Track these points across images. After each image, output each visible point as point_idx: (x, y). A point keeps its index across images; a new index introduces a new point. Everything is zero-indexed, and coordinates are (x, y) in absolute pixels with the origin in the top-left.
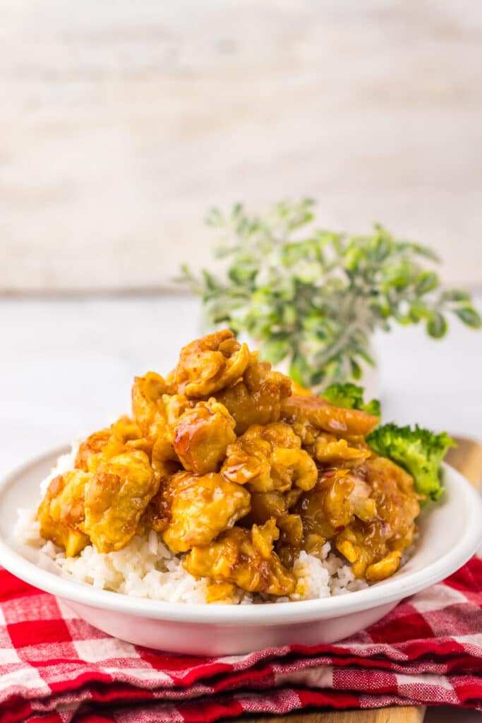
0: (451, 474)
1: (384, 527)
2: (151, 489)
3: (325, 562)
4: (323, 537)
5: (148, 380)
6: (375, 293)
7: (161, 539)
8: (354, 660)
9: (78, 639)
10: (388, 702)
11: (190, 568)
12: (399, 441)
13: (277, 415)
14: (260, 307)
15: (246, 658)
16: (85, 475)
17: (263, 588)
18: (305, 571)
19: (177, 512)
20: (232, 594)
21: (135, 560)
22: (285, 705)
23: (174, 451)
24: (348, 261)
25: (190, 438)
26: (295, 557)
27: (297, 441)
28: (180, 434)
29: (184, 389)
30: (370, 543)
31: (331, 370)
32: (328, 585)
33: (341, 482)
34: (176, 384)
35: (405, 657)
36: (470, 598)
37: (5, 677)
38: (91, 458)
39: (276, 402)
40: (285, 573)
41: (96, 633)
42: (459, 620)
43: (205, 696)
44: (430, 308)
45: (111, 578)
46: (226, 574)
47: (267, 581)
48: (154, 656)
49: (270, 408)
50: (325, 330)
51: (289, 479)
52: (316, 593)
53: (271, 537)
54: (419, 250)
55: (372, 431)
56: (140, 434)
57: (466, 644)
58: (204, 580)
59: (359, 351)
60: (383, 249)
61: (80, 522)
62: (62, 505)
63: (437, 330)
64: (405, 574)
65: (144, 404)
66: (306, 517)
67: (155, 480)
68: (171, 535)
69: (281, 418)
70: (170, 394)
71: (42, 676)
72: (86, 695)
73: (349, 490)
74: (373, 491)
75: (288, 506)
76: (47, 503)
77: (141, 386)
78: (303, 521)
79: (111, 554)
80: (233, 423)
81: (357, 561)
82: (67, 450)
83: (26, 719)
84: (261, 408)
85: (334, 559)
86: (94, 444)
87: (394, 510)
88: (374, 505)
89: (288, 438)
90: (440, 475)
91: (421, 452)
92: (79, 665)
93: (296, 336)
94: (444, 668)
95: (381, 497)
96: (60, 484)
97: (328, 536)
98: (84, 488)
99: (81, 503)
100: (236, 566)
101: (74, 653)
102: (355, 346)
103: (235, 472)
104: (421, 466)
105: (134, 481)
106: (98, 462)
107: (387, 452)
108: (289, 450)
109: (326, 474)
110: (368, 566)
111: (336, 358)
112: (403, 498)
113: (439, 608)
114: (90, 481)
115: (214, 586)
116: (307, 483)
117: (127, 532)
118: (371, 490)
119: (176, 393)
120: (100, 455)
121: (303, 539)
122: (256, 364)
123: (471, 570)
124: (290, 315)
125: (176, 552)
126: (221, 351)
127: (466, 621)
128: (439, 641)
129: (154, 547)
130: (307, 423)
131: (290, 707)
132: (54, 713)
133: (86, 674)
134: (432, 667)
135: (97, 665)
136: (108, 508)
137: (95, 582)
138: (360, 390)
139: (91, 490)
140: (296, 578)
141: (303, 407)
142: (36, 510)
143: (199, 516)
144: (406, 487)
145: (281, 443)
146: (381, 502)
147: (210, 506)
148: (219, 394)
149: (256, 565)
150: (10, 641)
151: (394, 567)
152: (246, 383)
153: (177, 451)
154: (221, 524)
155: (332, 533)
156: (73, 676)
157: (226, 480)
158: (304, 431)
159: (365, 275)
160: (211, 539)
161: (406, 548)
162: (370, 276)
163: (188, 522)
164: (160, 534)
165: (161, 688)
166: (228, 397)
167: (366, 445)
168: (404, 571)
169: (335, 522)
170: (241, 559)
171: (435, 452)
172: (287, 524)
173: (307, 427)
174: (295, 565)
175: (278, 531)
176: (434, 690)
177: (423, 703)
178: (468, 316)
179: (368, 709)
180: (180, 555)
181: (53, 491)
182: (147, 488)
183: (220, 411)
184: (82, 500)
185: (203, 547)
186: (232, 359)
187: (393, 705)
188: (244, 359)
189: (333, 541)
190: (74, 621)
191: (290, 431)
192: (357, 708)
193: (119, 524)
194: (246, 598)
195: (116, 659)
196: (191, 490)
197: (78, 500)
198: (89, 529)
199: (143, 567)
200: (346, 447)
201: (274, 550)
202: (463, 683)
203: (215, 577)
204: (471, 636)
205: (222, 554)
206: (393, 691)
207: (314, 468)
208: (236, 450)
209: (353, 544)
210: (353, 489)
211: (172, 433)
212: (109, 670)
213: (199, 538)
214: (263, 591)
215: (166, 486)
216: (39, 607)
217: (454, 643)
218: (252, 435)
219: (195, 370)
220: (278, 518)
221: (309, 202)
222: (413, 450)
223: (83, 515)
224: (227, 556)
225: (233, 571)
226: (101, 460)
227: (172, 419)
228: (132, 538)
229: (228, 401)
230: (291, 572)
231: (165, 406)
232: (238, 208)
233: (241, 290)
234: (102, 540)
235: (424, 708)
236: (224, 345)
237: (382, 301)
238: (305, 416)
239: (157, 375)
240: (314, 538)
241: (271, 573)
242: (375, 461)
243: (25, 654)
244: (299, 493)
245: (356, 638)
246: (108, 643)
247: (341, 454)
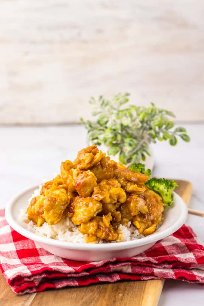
0: (177, 196)
1: (150, 216)
2: (67, 202)
3: (129, 229)
4: (128, 219)
5: (66, 163)
6: (151, 129)
7: (71, 220)
8: (138, 263)
9: (41, 256)
10: (151, 278)
11: (81, 230)
12: (157, 184)
13: (112, 176)
14: (108, 134)
15: (100, 262)
16: (44, 197)
17: (106, 238)
18: (122, 232)
19: (77, 211)
20: (95, 240)
21: (61, 228)
22: (114, 279)
23: (75, 188)
24: (141, 117)
25: (81, 184)
26: (118, 227)
27: (119, 185)
28: (77, 183)
29: (79, 166)
30: (145, 221)
31: (134, 157)
32: (130, 236)
33: (135, 200)
34: (76, 165)
35: (157, 262)
36: (181, 241)
37: (15, 269)
38: (46, 191)
39: (112, 171)
40: (114, 232)
41: (48, 253)
42: (177, 249)
43: (86, 276)
44: (170, 134)
45: (53, 234)
46: (93, 233)
47: (108, 235)
48: (68, 262)
49: (110, 173)
50: (132, 143)
51: (116, 199)
52: (125, 239)
53: (109, 220)
54: (167, 113)
55: (147, 181)
56: (63, 182)
57: (179, 258)
58: (86, 235)
59: (145, 151)
60: (154, 113)
61: (42, 214)
62: (36, 208)
63: (173, 142)
64: (157, 233)
65: (65, 172)
66: (122, 212)
67: (69, 199)
68: (74, 219)
69: (114, 177)
70: (74, 168)
71: (28, 269)
72: (44, 276)
73: (138, 203)
74: (147, 203)
75: (116, 208)
76: (30, 207)
77: (64, 165)
78: (121, 214)
79: (53, 226)
80: (96, 179)
81: (140, 228)
82: (37, 188)
83: (23, 283)
84: (107, 173)
85: (132, 227)
86: (47, 186)
87: (154, 210)
88: (147, 208)
89: (116, 184)
90: (172, 196)
91: (165, 188)
92: (42, 265)
93: (122, 145)
94: (171, 266)
95: (149, 205)
96: (35, 200)
97: (130, 219)
98: (43, 202)
99: (42, 207)
100: (97, 230)
101: (40, 260)
102: (143, 148)
103: (97, 196)
104: (165, 193)
105: (61, 200)
106: (48, 193)
107: (152, 189)
108: (116, 188)
109: (129, 197)
110: (144, 229)
111: (136, 153)
112: (158, 205)
113: (170, 245)
114: (45, 200)
115: (89, 237)
116: (123, 200)
117: (59, 218)
118: (145, 203)
119: (76, 168)
120: (49, 190)
121: (121, 220)
122: (105, 157)
123: (183, 231)
124: (119, 137)
125: (76, 225)
126: (92, 153)
127: (180, 249)
128: (169, 256)
129: (68, 223)
130: (123, 178)
131: (116, 280)
132: (33, 282)
133: (44, 268)
134: (166, 266)
135: (48, 265)
136: (51, 209)
137: (47, 235)
138: (144, 166)
139: (46, 203)
140: (118, 234)
141: (122, 173)
142: (27, 210)
143: (84, 212)
144: (159, 201)
145: (113, 186)
146: (150, 207)
147: (87, 209)
148: (91, 169)
149: (104, 230)
150: (17, 256)
151: (153, 230)
152: (101, 164)
153: (76, 189)
154: (92, 215)
155: (132, 218)
156: (39, 269)
157: (93, 199)
158: (122, 181)
159: (147, 122)
160: (88, 220)
161: (158, 223)
162: (149, 123)
163: (80, 214)
164: (70, 219)
165: (70, 273)
166: (95, 169)
167: (145, 186)
168: (158, 231)
169: (133, 214)
170: (99, 227)
171: (170, 188)
172: (115, 215)
173: (123, 180)
174: (118, 229)
175: (112, 217)
176: (167, 274)
177: (163, 278)
178: (185, 137)
179: (144, 280)
180: (77, 226)
181: (33, 203)
182: (65, 202)
183: (91, 175)
184: (43, 206)
185: (85, 223)
186: (96, 156)
187: (153, 279)
188: (100, 156)
189: (132, 221)
190: (40, 249)
191: (117, 182)
192: (140, 280)
193: (56, 215)
194: (100, 241)
195: (55, 263)
196: (81, 203)
197: (41, 206)
198: (45, 216)
199: (64, 230)
200: (137, 187)
201: (111, 224)
202: (177, 271)
203: (90, 234)
204: (181, 255)
205: (92, 226)
206: (152, 274)
207: (125, 195)
208: (97, 189)
209: (139, 222)
210: (139, 202)
211: (75, 182)
212: (52, 267)
213: (84, 220)
214: (106, 239)
215: (72, 201)
216: (28, 244)
217: (175, 257)
218: (103, 183)
219: (83, 160)
220: (112, 213)
221: (128, 94)
222: (162, 187)
223: (43, 212)
224: (94, 226)
225: (96, 232)
226: (49, 192)
227: (75, 178)
228: (60, 220)
229: (95, 171)
230: (117, 232)
231: (72, 173)
232: (101, 97)
233: (101, 128)
234: (50, 221)
235: (164, 280)
236: (93, 151)
237: (152, 132)
238: (122, 176)
239: (70, 161)
240: (125, 220)
241: (109, 232)
242: (148, 192)
243: (23, 261)
244: (119, 204)
245: (141, 255)
246: (52, 257)
247: (135, 190)
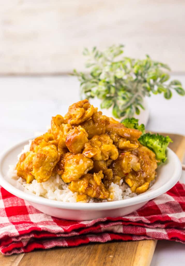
0: (171, 153)
1: (143, 173)
2: (57, 159)
3: (121, 186)
4: (120, 177)
5: (57, 118)
6: (145, 81)
7: (61, 178)
8: (130, 223)
9: (31, 214)
10: (143, 238)
11: (71, 188)
12: (151, 140)
13: (104, 131)
14: (102, 87)
15: (91, 222)
16: (34, 153)
17: (97, 196)
18: (113, 190)
19: (66, 168)
20: (86, 198)
21: (51, 185)
22: (105, 239)
23: (65, 144)
24: (135, 70)
25: (71, 141)
26: (110, 184)
27: (112, 141)
28: (68, 139)
29: (70, 122)
30: (138, 179)
31: (128, 111)
32: (122, 195)
33: (127, 157)
34: (67, 120)
35: (149, 222)
36: (175, 199)
37: (3, 228)
38: (35, 147)
39: (104, 127)
40: (106, 191)
41: (38, 211)
42: (171, 208)
43: (76, 236)
44: (165, 87)
45: (42, 192)
46: (84, 191)
47: (99, 194)
48: (58, 221)
49: (102, 129)
50: (125, 96)
51: (108, 156)
52: (117, 198)
53: (101, 178)
54: (162, 65)
55: (140, 137)
56: (54, 138)
57: (172, 217)
58: (76, 193)
59: (139, 104)
60: (148, 65)
61: (31, 171)
62: (25, 164)
63: (168, 96)
64: (151, 191)
65: (55, 127)
66: (114, 169)
67: (59, 156)
68: (64, 176)
69: (106, 132)
70: (65, 124)
71: (16, 228)
72: (32, 236)
73: (130, 160)
74: (140, 160)
75: (107, 166)
76: (20, 163)
77: (54, 120)
78: (113, 171)
79: (42, 183)
80: (87, 135)
81: (132, 186)
82: (27, 143)
83: (10, 244)
84: (98, 129)
85: (124, 185)
86: (37, 141)
87: (147, 167)
88: (140, 165)
89: (108, 141)
90: (166, 152)
91: (159, 144)
92: (30, 224)
93: (115, 98)
94: (164, 226)
95: (142, 162)
96: (24, 156)
97: (122, 176)
98: (33, 158)
99: (32, 164)
100: (88, 188)
101: (29, 219)
102: (137, 101)
103: (87, 153)
104: (159, 150)
105: (51, 156)
106: (38, 149)
107: (146, 145)
108: (108, 145)
109: (122, 154)
110: (137, 187)
111: (130, 107)
112: (151, 162)
113: (163, 203)
114: (35, 156)
115: (80, 195)
116: (115, 157)
117: (48, 175)
118: (138, 160)
119: (67, 123)
120: (39, 146)
121: (113, 178)
122: (97, 112)
123: (177, 188)
124: (113, 90)
125: (66, 183)
126: (83, 108)
127: (173, 208)
128: (162, 216)
129: (58, 181)
130: (115, 134)
131: (107, 240)
132: (20, 242)
133: (32, 228)
134: (159, 226)
135: (37, 224)
136: (41, 166)
137: (36, 193)
138: (137, 120)
139: (35, 160)
140: (110, 193)
141: (114, 128)
142: (16, 166)
143: (74, 170)
144: (152, 158)
145: (105, 142)
146: (142, 164)
147: (78, 166)
148: (82, 124)
149: (95, 188)
150: (6, 214)
151: (146, 188)
152: (93, 120)
153: (67, 145)
154: (82, 173)
155: (124, 175)
156: (27, 228)
157: (84, 156)
158: (114, 138)
159: (141, 75)
160: (78, 178)
161: (152, 181)
162: (143, 75)
163: (70, 172)
164: (60, 176)
165: (59, 233)
166: (86, 125)
167: (138, 142)
168: (151, 190)
169: (125, 172)
170: (89, 185)
171: (165, 144)
172: (107, 172)
173: (115, 136)
174: (109, 187)
175: (103, 175)
176: (160, 234)
177: (156, 239)
178: (180, 91)
179: (135, 241)
180: (67, 184)
181: (22, 159)
182: (55, 159)
183: (83, 131)
184: (32, 163)
185: (75, 181)
186: (88, 111)
187: (145, 239)
188: (92, 111)
189: (124, 179)
190: (30, 207)
191: (109, 138)
192: (131, 241)
193: (45, 172)
194: (91, 200)
195: (44, 221)
196: (71, 160)
197: (30, 163)
198: (34, 174)
199: (54, 188)
200: (130, 143)
201: (102, 182)
202: (170, 232)
203: (80, 192)
204: (174, 214)
205: (82, 184)
206: (145, 234)
207: (117, 152)
208: (88, 145)
209: (131, 180)
210: (131, 160)
211: (65, 138)
212: (41, 226)
213: (74, 178)
214: (98, 197)
215: (63, 158)
216: (17, 201)
217: (168, 217)
218: (95, 139)
219: (74, 115)
220: (104, 171)
221: (122, 46)
222: (155, 143)
223: (32, 168)
224: (84, 185)
225: (86, 190)
226: (39, 148)
227: (65, 133)
228: (50, 177)
229: (86, 126)
230: (108, 190)
231: (63, 128)
232: (95, 49)
233: (95, 80)
234: (39, 178)
235: (156, 240)
236: (84, 105)
237: (147, 85)
238: (115, 131)
239: (61, 116)
240: (117, 177)
241: (100, 191)
242: (141, 148)
243: (11, 219)
244: (112, 161)
245: (133, 214)
246: (42, 215)
247: (127, 146)
